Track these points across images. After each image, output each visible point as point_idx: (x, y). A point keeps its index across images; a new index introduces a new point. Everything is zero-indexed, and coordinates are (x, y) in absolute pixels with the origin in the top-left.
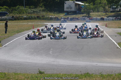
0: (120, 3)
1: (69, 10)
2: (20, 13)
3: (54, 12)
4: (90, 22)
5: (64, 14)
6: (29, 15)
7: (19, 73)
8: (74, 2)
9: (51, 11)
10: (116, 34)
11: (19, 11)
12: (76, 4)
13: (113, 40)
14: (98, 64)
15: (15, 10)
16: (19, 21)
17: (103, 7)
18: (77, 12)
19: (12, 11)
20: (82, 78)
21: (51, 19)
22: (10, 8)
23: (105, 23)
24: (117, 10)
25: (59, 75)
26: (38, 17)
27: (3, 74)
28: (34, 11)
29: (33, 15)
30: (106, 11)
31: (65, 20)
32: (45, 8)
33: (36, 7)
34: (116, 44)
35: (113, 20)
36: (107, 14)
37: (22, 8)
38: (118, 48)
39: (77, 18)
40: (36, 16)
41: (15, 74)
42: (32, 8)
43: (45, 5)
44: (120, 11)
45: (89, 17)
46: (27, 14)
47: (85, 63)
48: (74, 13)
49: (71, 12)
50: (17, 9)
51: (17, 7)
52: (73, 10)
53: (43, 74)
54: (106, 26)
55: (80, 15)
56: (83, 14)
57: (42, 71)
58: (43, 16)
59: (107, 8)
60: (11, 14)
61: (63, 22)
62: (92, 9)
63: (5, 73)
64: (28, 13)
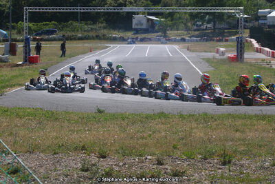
0: (207, 18)
1: (139, 27)
2: (73, 31)
4: (166, 43)
5: (132, 33)
6: (86, 34)
7: (71, 112)
8: (145, 16)
9: (114, 28)
10: (202, 60)
11: (72, 28)
12: (148, 19)
13: (197, 69)
15: (67, 26)
16: (72, 42)
17: (184, 23)
18: (150, 29)
20: (155, 119)
21: (114, 40)
22: (60, 24)
23: (187, 45)
24: (202, 27)
25: (124, 115)
26: (97, 36)
28: (92, 29)
29: (91, 34)
30: (188, 29)
31: (133, 41)
32: (106, 24)
33: (94, 23)
34: (201, 73)
35: (197, 41)
36: (189, 34)
37: (76, 24)
40: (94, 35)
41: (66, 112)
42: (90, 24)
43: (107, 21)
44: (206, 29)
45: (165, 36)
48: (146, 31)
49: (141, 29)
50: (69, 25)
51: (69, 22)
52: (144, 27)
53: (102, 114)
54: (188, 50)
55: (153, 34)
56: (157, 32)
57: (102, 109)
58: (104, 35)
59: (189, 24)
60: (62, 32)
61: (131, 44)
62: (170, 26)
64: (84, 31)
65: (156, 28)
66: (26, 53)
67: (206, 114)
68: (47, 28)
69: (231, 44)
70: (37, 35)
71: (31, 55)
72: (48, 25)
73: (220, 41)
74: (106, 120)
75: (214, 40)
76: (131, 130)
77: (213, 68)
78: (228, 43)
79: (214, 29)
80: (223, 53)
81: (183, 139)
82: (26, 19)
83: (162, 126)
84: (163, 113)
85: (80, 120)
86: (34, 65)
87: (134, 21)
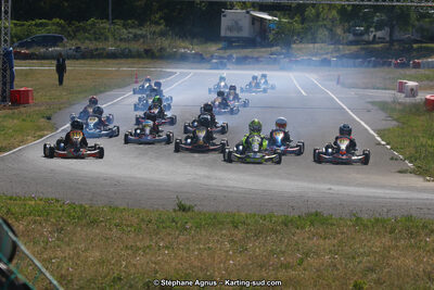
0: (376, 19)
1: (235, 34)
2: (96, 39)
3: (193, 38)
4: (290, 69)
5: (220, 46)
6: (123, 45)
7: (122, 208)
8: (248, 12)
9: (183, 35)
10: (370, 107)
11: (95, 33)
12: (255, 19)
13: (363, 123)
14: (332, 187)
15: (85, 30)
16: (93, 62)
17: (327, 29)
18: (258, 40)
19: (75, 32)
21: (183, 58)
22: (69, 24)
24: (365, 37)
25: (236, 217)
26: (147, 51)
27: (77, 209)
28: (135, 36)
29: (136, 46)
30: (335, 40)
31: (221, 63)
32: (166, 26)
33: (141, 25)
34: (372, 132)
35: (355, 66)
36: (339, 50)
37: (105, 25)
38: (379, 144)
39: (257, 58)
40: (141, 49)
41: (114, 209)
42: (132, 27)
43: (169, 21)
44: (374, 41)
45: (288, 55)
46: (118, 43)
47: (296, 183)
48: (249, 43)
49: (239, 39)
50: (89, 28)
51: (89, 22)
52: (246, 33)
53: (190, 213)
54: (338, 83)
55: (263, 50)
56: (272, 46)
57: (187, 204)
58: (162, 50)
59: (339, 31)
60: (74, 42)
61: (218, 68)
62: (299, 34)
63: (81, 206)
64: (121, 40)
65: (271, 37)
66: (4, 84)
67: (409, 218)
68: (43, 32)
69: (427, 72)
70: (22, 45)
71: (16, 89)
72: (46, 25)
73: (404, 65)
74: (199, 226)
75: (390, 65)
76: (257, 248)
77: (395, 123)
78: (421, 71)
79: (392, 42)
80: (413, 93)
81: (371, 270)
82: (6, 12)
83: (321, 242)
84: (317, 214)
85: (144, 226)
86: (22, 109)
87: (225, 22)
